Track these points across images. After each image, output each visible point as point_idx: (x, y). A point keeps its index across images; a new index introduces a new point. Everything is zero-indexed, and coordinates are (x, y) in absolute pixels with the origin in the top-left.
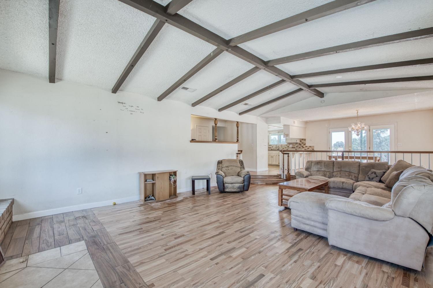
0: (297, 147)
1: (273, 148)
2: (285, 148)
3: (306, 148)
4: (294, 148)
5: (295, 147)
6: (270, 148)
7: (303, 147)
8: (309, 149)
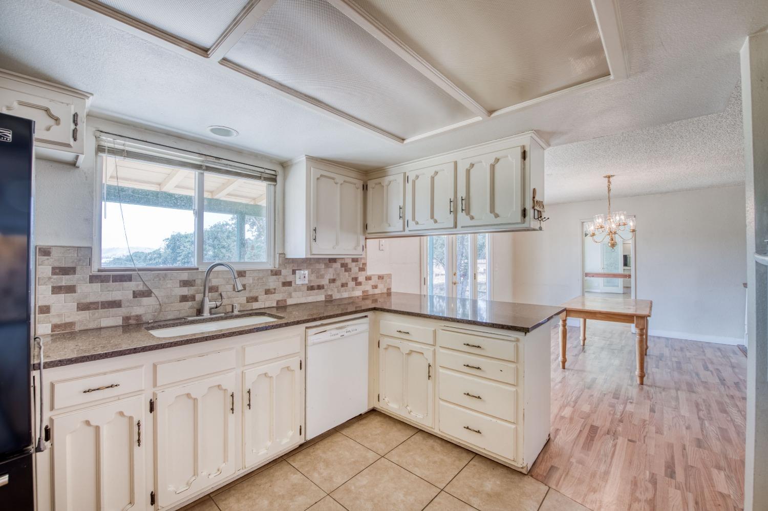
0: (334, 281)
1: (145, 308)
2: (268, 292)
3: (367, 287)
4: (320, 287)
5: (325, 282)
6: (116, 304)
7: (356, 279)
8: (377, 291)
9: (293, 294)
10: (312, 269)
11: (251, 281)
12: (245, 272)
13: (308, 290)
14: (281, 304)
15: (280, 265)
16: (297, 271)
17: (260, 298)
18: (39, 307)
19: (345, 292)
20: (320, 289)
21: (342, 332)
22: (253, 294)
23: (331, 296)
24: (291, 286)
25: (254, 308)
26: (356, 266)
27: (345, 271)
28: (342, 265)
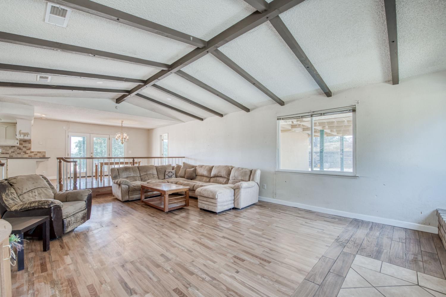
3: (32, 154)
5: (9, 152)
7: (25, 152)
26: (25, 148)
27: (19, 150)
28: (18, 148)
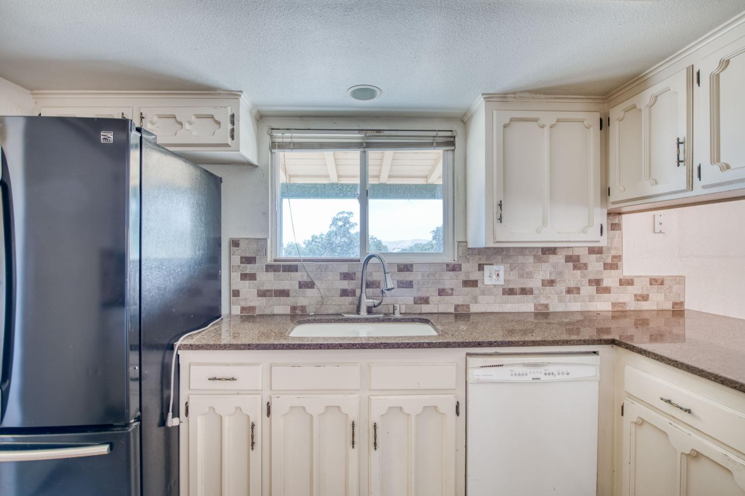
0: (551, 283)
2: (442, 292)
3: (627, 298)
4: (524, 291)
5: (534, 283)
7: (597, 282)
8: (645, 306)
9: (480, 298)
10: (510, 264)
11: (419, 277)
12: (412, 265)
13: (503, 294)
14: (460, 311)
15: (459, 257)
16: (485, 267)
17: (431, 299)
18: (233, 290)
19: (575, 301)
20: (526, 294)
21: (539, 372)
22: (423, 294)
23: (546, 306)
24: (477, 286)
25: (423, 311)
26: (598, 260)
27: (575, 267)
28: (569, 259)
